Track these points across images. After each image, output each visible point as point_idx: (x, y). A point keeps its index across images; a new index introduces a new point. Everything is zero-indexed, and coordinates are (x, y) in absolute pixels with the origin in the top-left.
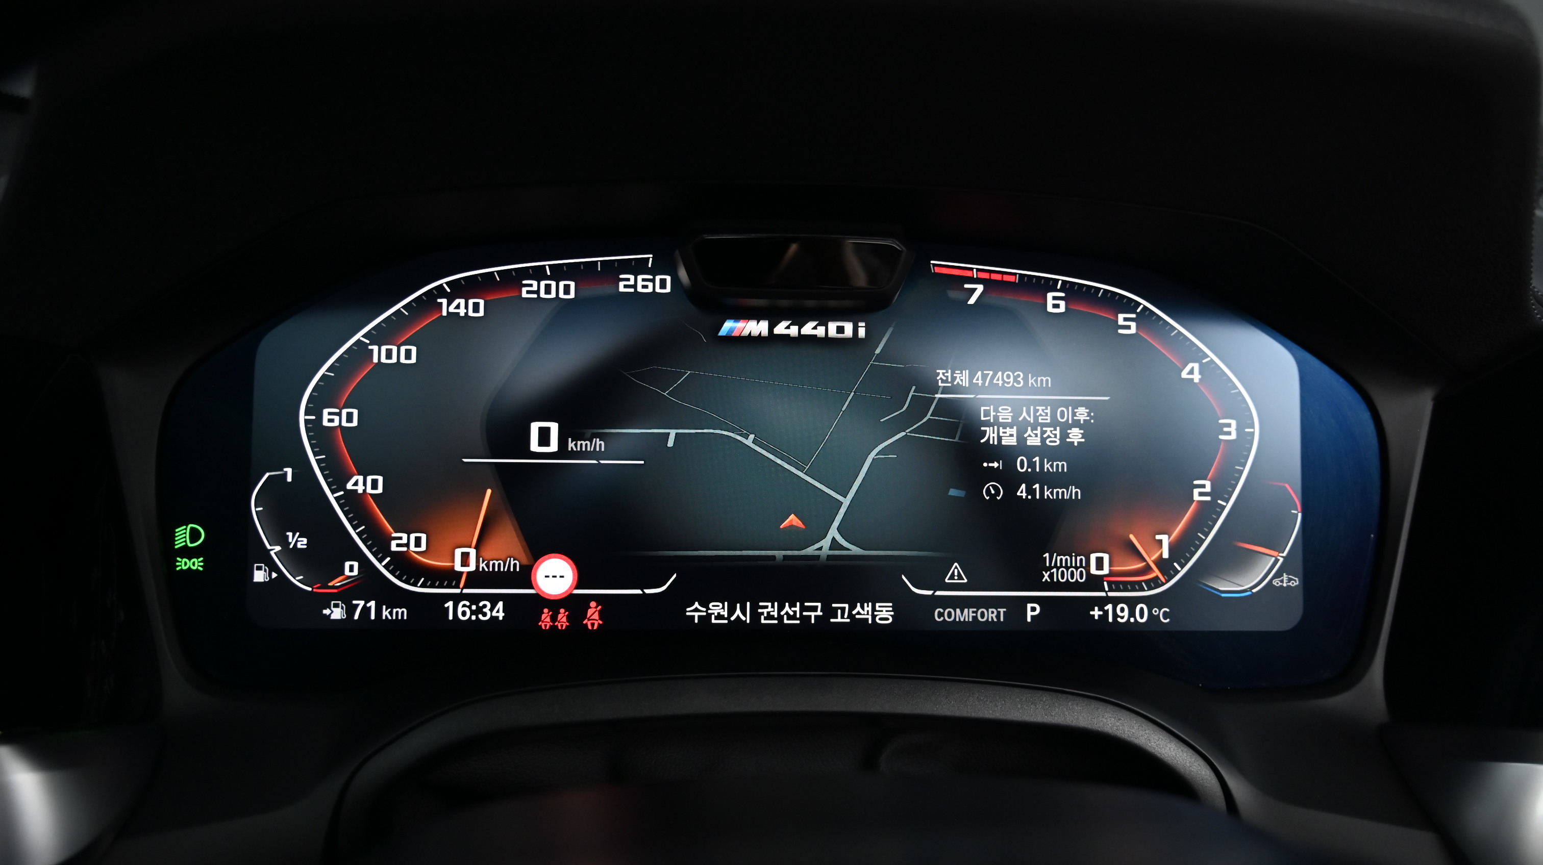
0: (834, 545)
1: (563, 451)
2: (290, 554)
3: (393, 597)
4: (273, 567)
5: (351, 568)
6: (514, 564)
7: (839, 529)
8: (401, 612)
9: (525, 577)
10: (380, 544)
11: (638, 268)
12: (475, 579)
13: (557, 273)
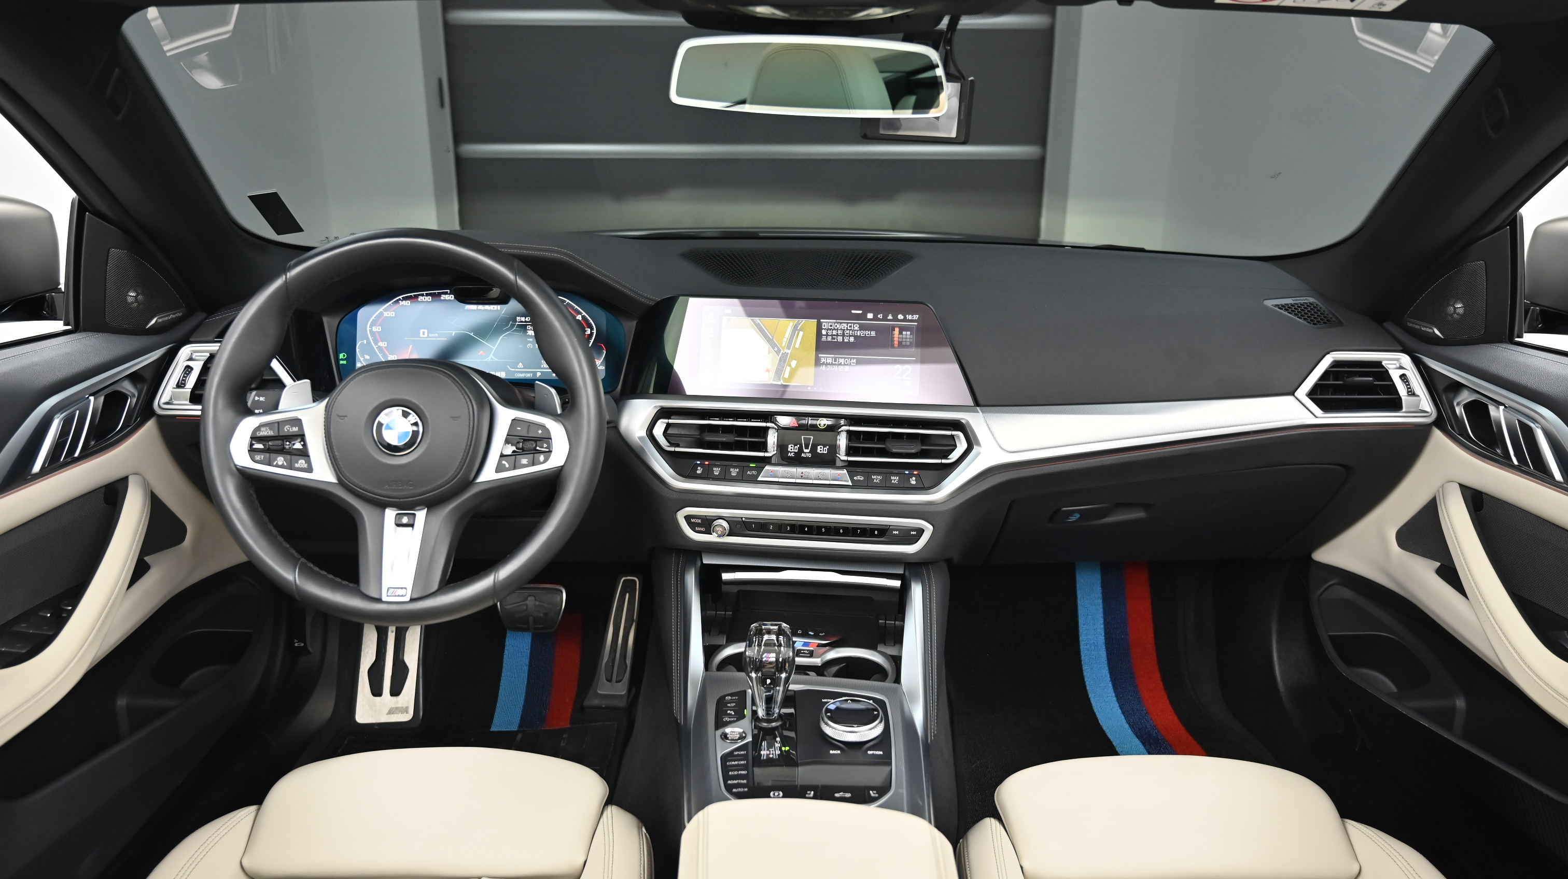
0: (492, 358)
1: (428, 337)
2: (366, 360)
4: (362, 363)
7: (493, 355)
11: (446, 293)
13: (427, 295)
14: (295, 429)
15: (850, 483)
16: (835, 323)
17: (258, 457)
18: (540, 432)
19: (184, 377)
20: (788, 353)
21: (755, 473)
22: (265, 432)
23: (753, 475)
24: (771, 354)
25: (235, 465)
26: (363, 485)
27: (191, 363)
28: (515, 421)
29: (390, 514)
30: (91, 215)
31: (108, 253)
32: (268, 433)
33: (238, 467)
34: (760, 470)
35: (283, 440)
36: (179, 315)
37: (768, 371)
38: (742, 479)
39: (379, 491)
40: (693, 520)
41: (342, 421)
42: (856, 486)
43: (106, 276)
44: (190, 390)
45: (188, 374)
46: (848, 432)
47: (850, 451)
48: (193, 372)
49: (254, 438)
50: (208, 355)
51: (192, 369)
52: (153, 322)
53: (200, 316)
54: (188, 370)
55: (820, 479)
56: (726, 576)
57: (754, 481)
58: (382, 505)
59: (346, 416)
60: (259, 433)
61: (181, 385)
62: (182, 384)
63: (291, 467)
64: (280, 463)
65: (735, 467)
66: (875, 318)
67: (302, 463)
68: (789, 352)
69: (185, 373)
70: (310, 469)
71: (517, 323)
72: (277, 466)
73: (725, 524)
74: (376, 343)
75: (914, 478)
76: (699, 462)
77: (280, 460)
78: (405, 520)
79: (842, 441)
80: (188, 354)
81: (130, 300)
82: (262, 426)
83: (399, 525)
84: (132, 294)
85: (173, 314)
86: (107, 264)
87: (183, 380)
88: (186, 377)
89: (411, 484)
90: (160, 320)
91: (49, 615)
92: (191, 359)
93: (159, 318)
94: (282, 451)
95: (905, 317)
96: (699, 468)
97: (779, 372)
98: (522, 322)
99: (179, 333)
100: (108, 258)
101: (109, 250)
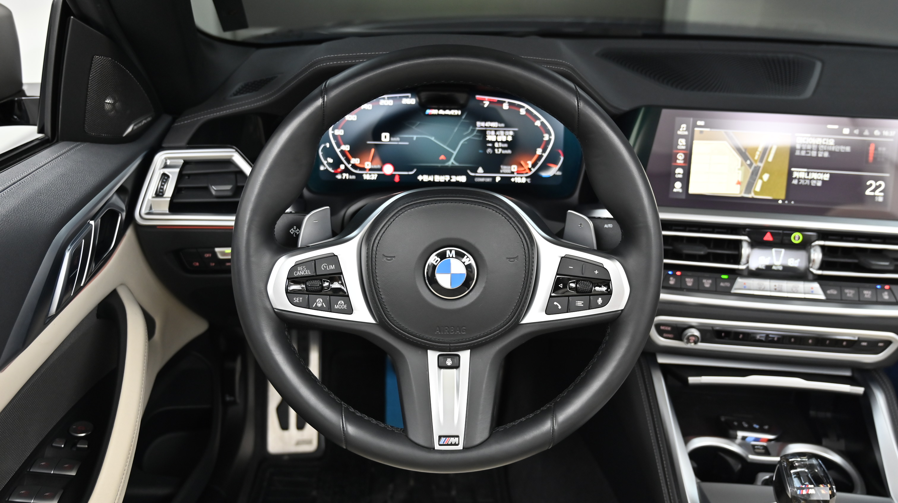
0: (452, 163)
1: (390, 141)
2: (329, 164)
3: (351, 173)
4: (324, 166)
5: (342, 167)
6: (379, 166)
8: (353, 177)
9: (381, 169)
10: (349, 161)
11: (407, 97)
12: (371, 170)
13: (389, 98)
14: (332, 267)
15: (823, 297)
16: (809, 137)
17: (296, 300)
18: (596, 272)
19: (162, 185)
20: (759, 167)
21: (728, 284)
22: (302, 272)
23: (726, 287)
24: (743, 168)
25: (273, 308)
26: (412, 330)
27: (167, 171)
28: (564, 259)
29: (433, 356)
30: (76, 19)
31: (92, 60)
32: (305, 272)
33: (276, 310)
34: (732, 281)
35: (321, 280)
36: (149, 119)
37: (739, 183)
38: (715, 291)
39: (430, 337)
40: (662, 328)
41: (389, 261)
42: (829, 300)
43: (88, 84)
44: (169, 199)
45: (165, 182)
46: (823, 247)
47: (824, 266)
48: (170, 180)
49: (292, 279)
50: (182, 161)
51: (168, 177)
52: (130, 129)
53: (166, 119)
54: (165, 178)
55: (794, 292)
56: (692, 380)
57: (727, 293)
58: (424, 348)
59: (394, 257)
60: (296, 273)
61: (159, 194)
62: (160, 192)
63: (330, 309)
64: (319, 305)
65: (708, 278)
66: (851, 134)
67: (341, 304)
68: (761, 165)
69: (163, 182)
70: (350, 310)
71: (477, 129)
72: (317, 308)
73: (696, 333)
74: (339, 147)
75: (886, 293)
76: (670, 273)
77: (320, 302)
78: (449, 362)
79: (817, 255)
80: (163, 161)
81: (107, 107)
82: (297, 265)
83: (440, 367)
84: (108, 101)
85: (145, 119)
86: (90, 72)
87: (161, 188)
88: (163, 186)
89: (465, 329)
90: (136, 127)
91: (63, 446)
92: (166, 166)
93: (135, 125)
94: (320, 291)
95: (882, 134)
96: (671, 278)
97: (750, 186)
98: (482, 127)
99: (151, 139)
100: (91, 66)
101: (93, 57)
